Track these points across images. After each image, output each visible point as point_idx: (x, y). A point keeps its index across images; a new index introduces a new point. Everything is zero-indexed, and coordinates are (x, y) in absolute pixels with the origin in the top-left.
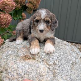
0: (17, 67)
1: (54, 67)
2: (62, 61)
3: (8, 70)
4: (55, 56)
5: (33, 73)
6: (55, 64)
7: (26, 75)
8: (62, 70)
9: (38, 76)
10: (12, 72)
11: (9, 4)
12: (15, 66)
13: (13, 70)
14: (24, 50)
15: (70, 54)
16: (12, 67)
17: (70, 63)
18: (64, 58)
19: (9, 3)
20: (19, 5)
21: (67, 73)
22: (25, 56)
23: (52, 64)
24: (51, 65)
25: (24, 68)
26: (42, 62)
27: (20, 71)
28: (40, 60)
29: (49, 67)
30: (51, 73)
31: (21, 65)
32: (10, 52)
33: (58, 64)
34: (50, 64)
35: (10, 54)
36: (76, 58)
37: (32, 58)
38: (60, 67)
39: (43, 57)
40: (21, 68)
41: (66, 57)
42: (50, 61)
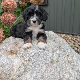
1: (28, 63)
4: (32, 53)
7: (1, 67)
8: (35, 67)
9: (10, 70)
11: (11, 4)
14: (13, 45)
15: (53, 51)
17: (48, 61)
18: (42, 55)
21: (39, 70)
24: (26, 61)
26: (19, 58)
31: (2, 59)
33: (33, 61)
36: (60, 55)
37: (15, 53)
38: (34, 64)
39: (22, 53)
41: (46, 54)
42: (26, 57)
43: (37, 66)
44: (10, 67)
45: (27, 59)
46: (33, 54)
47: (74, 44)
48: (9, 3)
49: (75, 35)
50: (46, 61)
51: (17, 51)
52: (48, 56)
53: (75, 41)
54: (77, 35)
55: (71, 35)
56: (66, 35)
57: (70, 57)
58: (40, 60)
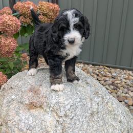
0: (19, 120)
1: (65, 119)
2: (77, 111)
3: (9, 123)
5: (37, 128)
6: (66, 116)
7: (28, 130)
8: (75, 123)
10: (13, 127)
11: (12, 24)
12: (17, 118)
13: (14, 123)
14: (30, 94)
15: (91, 99)
16: (13, 119)
17: (88, 113)
18: (80, 107)
19: (12, 22)
20: (28, 18)
21: (81, 127)
22: (31, 103)
23: (63, 115)
24: (61, 117)
25: (27, 121)
26: (50, 113)
27: (22, 125)
28: (48, 110)
29: (58, 119)
30: (59, 128)
31: (23, 118)
32: (13, 97)
33: (71, 116)
34: (60, 115)
35: (13, 100)
36: (100, 104)
37: (39, 106)
38: (73, 120)
39: (52, 105)
40: (23, 121)
41: (84, 104)
42: (61, 112)
43: (78, 122)
44: (41, 129)
45: (62, 114)
46: (69, 106)
47: (97, 79)
48: (9, 23)
49: (97, 65)
50: (85, 115)
51: (42, 103)
52: (87, 106)
53: (98, 75)
54: (99, 66)
55: (91, 65)
56: (84, 66)
57: (110, 104)
58: (78, 113)
